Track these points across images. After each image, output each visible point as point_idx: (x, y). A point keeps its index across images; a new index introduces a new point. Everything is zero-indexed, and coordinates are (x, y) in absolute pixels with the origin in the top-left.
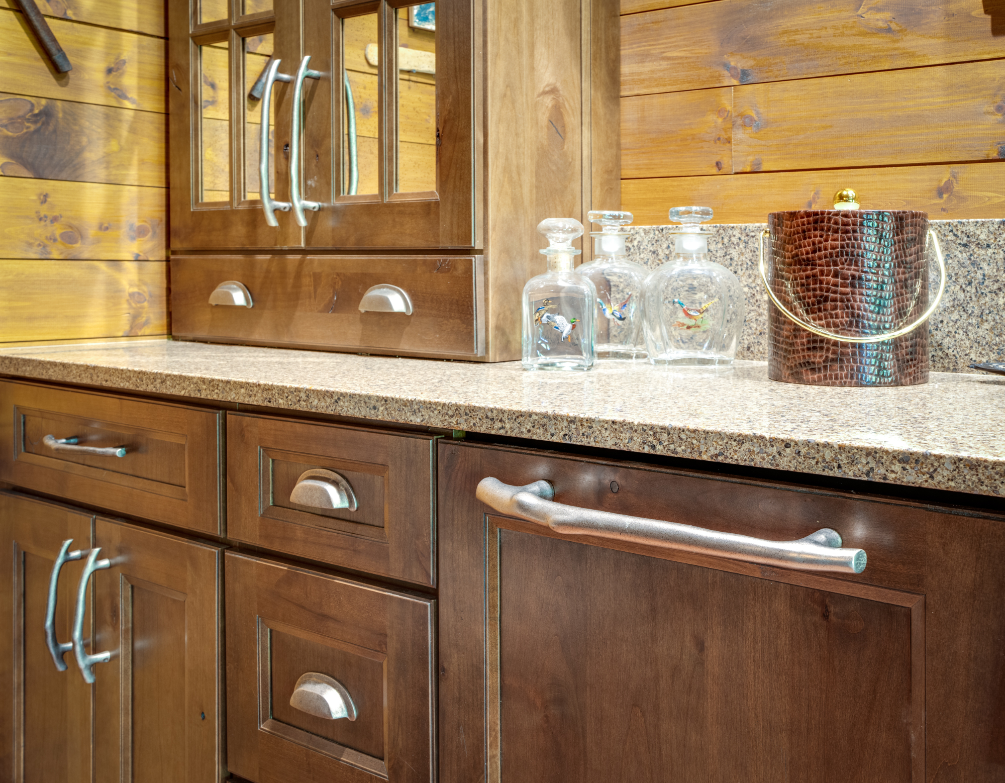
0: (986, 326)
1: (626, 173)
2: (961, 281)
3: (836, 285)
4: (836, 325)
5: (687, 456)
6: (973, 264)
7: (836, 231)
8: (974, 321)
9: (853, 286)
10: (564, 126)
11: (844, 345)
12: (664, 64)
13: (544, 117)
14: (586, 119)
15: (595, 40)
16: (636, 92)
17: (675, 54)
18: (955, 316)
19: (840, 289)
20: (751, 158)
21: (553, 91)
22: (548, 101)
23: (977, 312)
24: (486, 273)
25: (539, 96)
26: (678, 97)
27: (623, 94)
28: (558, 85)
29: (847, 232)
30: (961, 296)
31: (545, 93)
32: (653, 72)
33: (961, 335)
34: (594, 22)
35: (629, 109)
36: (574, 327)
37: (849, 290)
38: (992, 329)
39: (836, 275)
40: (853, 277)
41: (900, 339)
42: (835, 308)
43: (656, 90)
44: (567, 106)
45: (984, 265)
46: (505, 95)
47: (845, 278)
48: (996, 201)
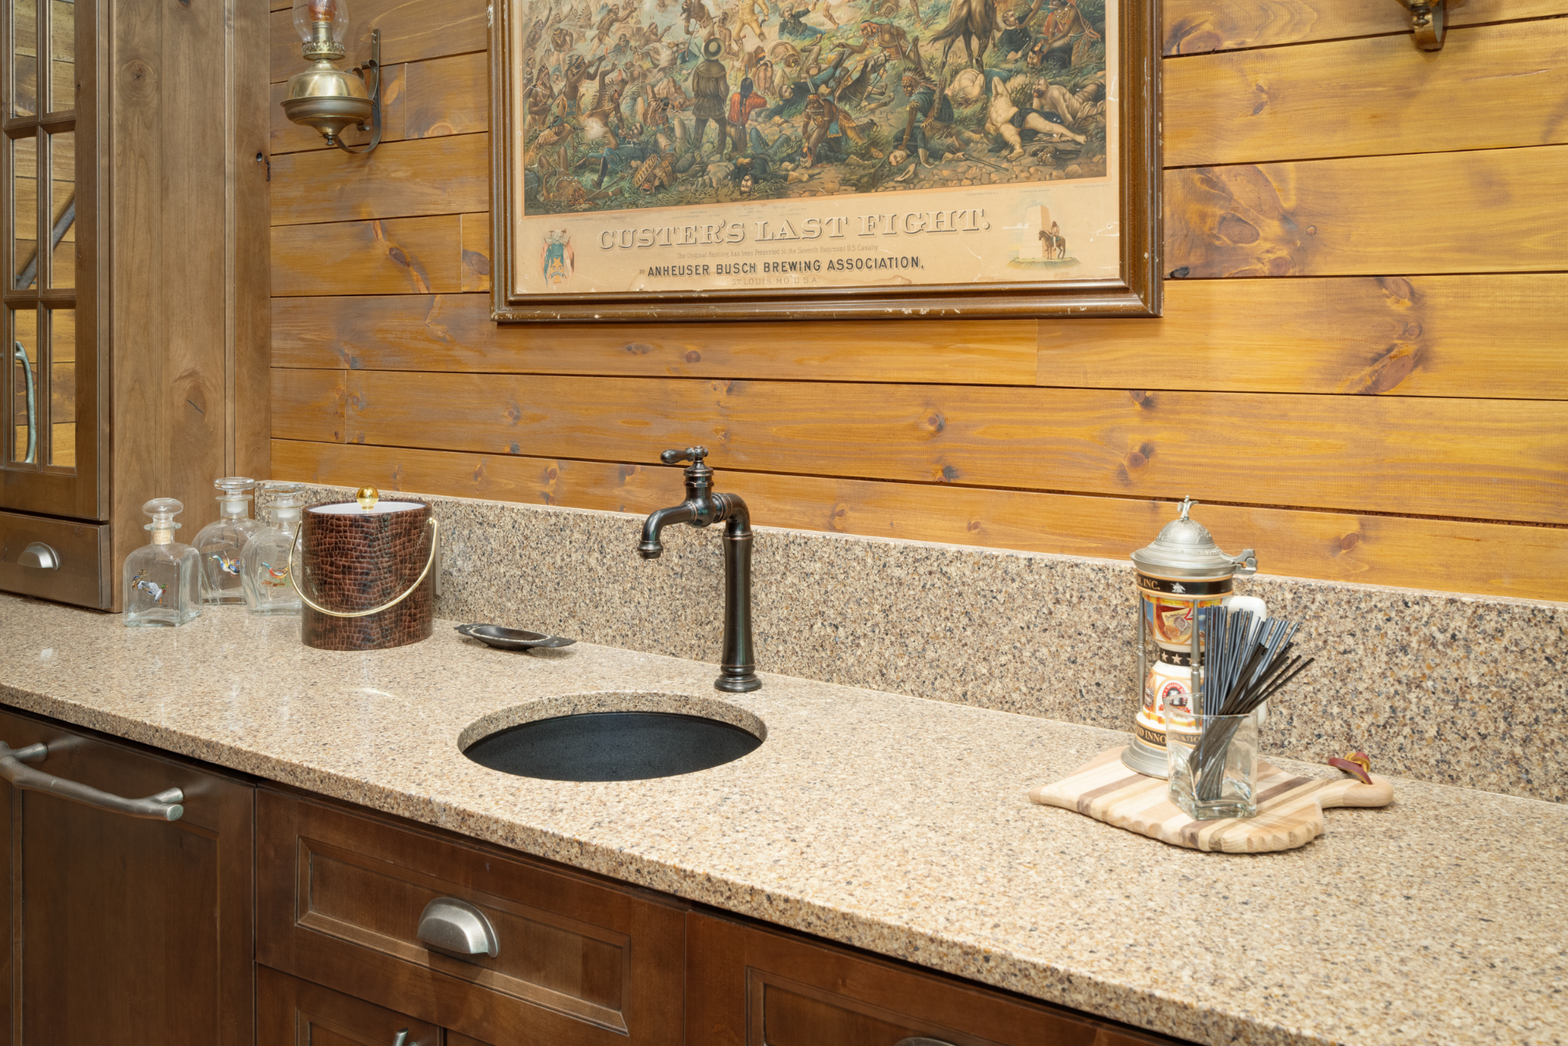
0: (493, 589)
1: (276, 433)
2: (479, 551)
3: (331, 572)
4: (331, 603)
5: (111, 732)
6: (486, 539)
7: (332, 531)
8: (486, 584)
9: (344, 573)
10: (204, 403)
11: (338, 619)
12: (301, 344)
13: (180, 399)
14: (230, 393)
15: (240, 323)
16: (281, 365)
17: (308, 336)
18: (475, 580)
19: (335, 575)
20: (357, 432)
21: (193, 374)
22: (187, 384)
23: (488, 577)
24: (111, 540)
25: (175, 381)
26: (309, 373)
27: (273, 365)
28: (198, 368)
29: (339, 532)
30: (478, 563)
31: (181, 378)
32: (293, 349)
33: (478, 596)
34: (239, 308)
35: (277, 377)
36: (164, 592)
37: (341, 576)
38: (497, 591)
39: (331, 565)
40: (344, 566)
41: (383, 613)
42: (331, 589)
43: (295, 365)
44: (208, 384)
45: (492, 540)
46: (133, 389)
47: (337, 567)
48: (509, 487)
